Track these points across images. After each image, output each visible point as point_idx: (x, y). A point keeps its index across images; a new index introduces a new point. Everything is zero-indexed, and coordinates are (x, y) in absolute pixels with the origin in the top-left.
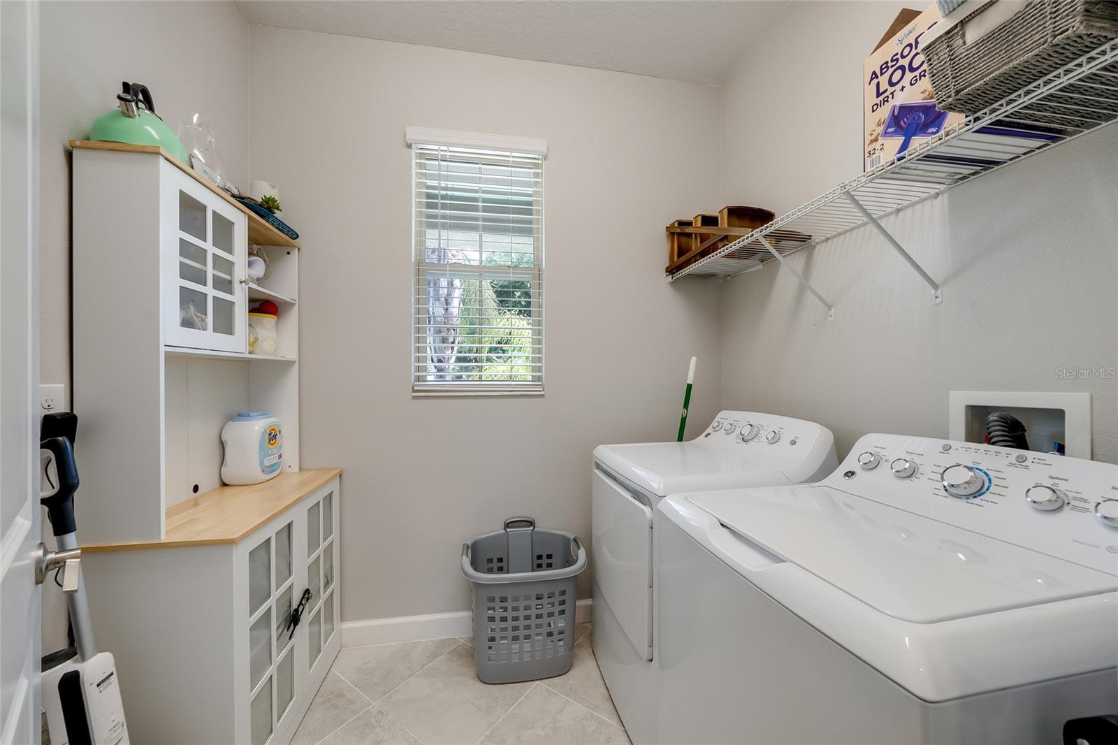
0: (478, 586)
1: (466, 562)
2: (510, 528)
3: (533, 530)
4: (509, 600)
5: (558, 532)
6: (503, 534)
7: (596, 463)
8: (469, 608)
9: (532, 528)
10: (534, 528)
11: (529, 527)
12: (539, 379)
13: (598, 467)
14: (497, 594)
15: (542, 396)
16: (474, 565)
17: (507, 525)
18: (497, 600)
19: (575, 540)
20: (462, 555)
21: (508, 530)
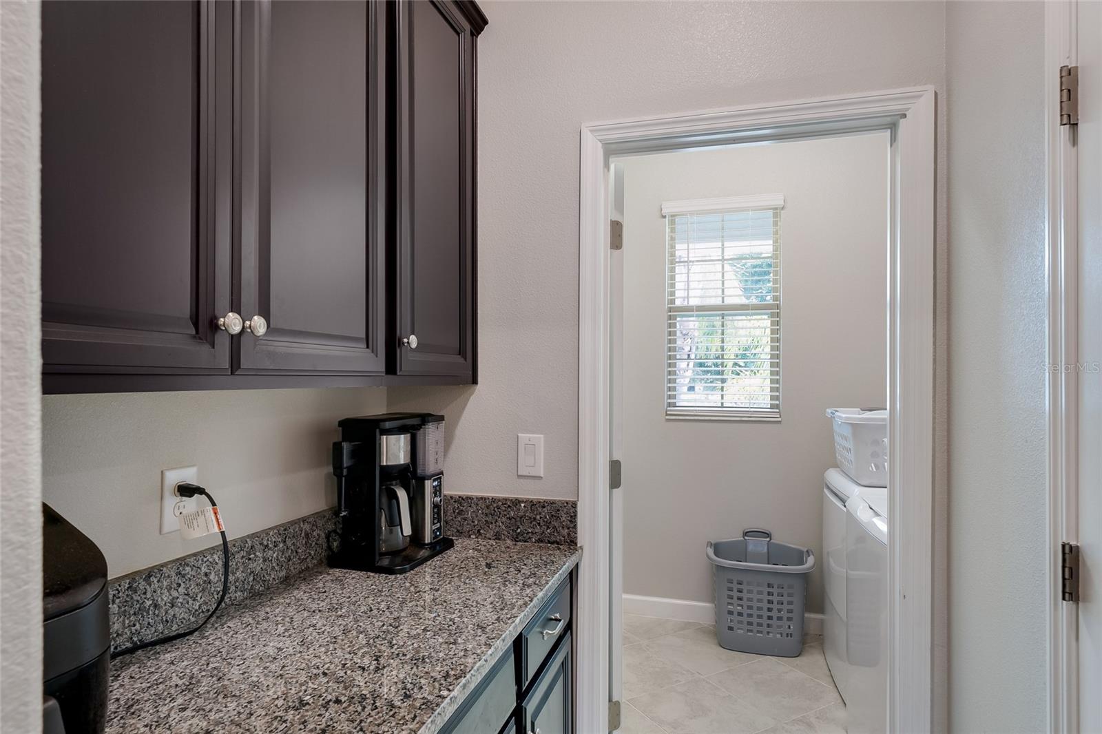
0: (720, 568)
1: (711, 551)
2: (747, 536)
3: (769, 541)
4: (745, 583)
5: (793, 546)
6: (742, 540)
7: (827, 485)
8: (712, 601)
9: (768, 539)
10: (771, 539)
11: (767, 538)
12: (777, 406)
13: (828, 488)
14: (736, 577)
15: (780, 422)
16: (716, 554)
17: (746, 534)
18: (735, 582)
19: (807, 551)
20: (707, 546)
21: (746, 538)
